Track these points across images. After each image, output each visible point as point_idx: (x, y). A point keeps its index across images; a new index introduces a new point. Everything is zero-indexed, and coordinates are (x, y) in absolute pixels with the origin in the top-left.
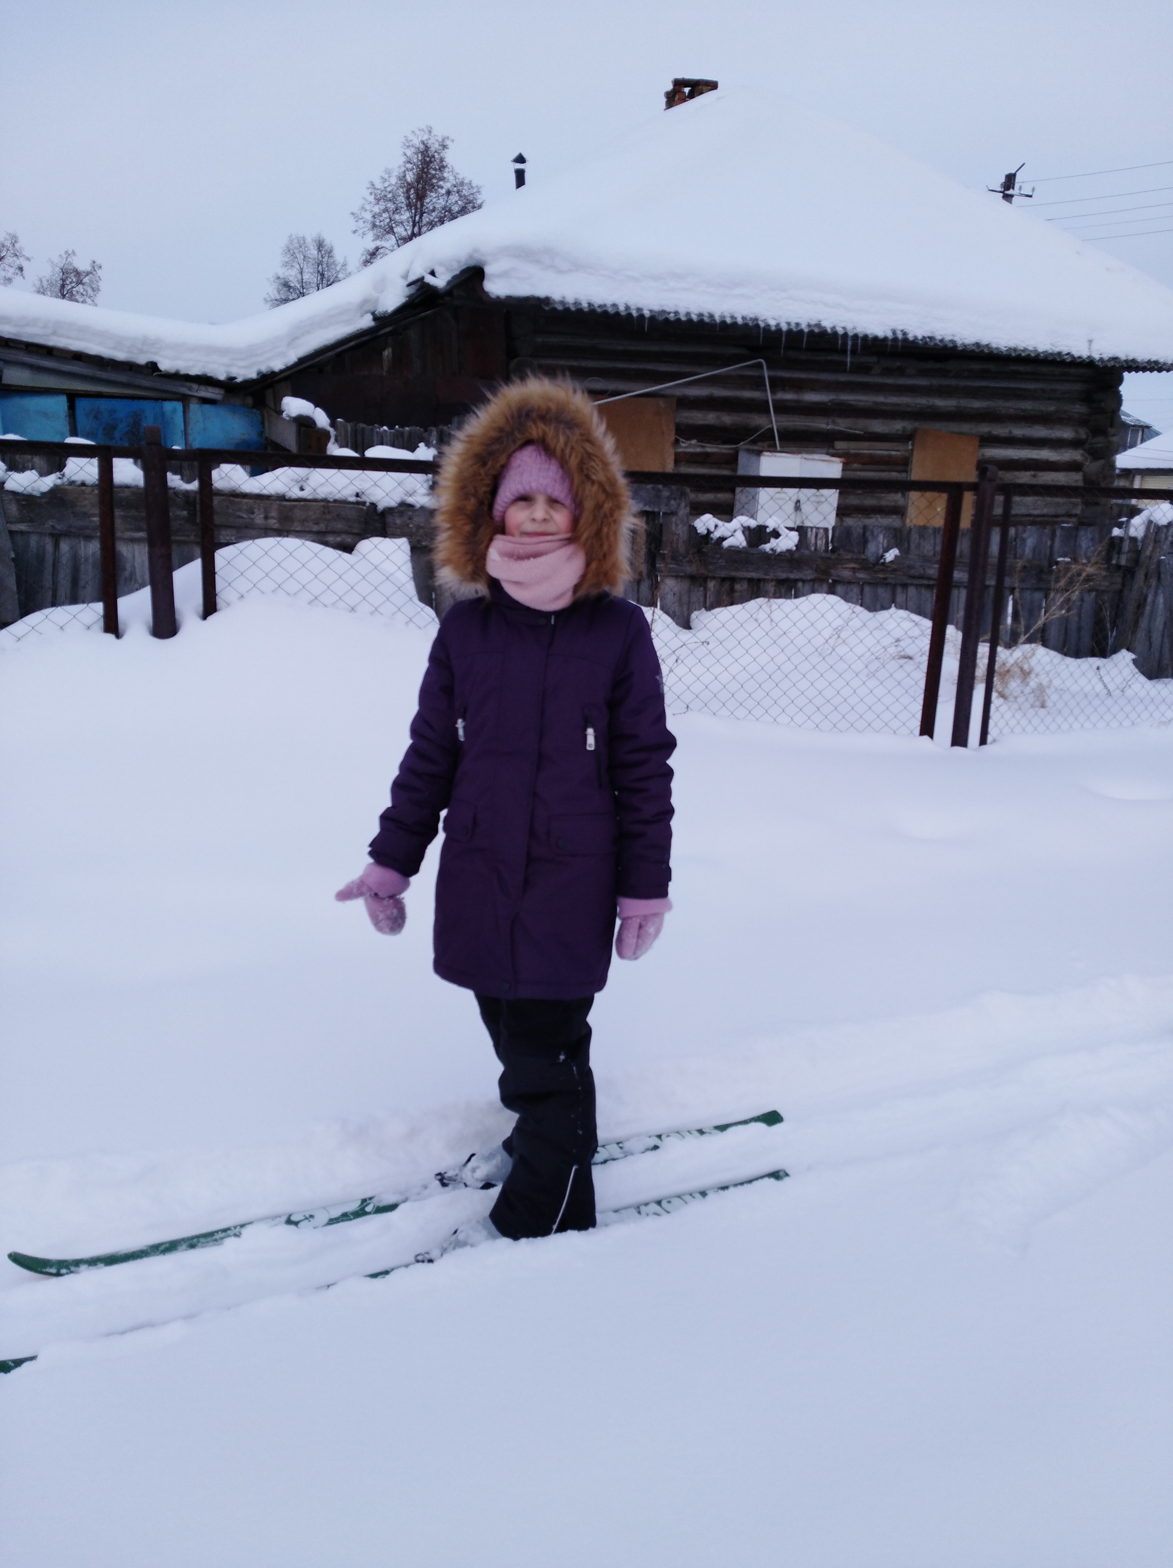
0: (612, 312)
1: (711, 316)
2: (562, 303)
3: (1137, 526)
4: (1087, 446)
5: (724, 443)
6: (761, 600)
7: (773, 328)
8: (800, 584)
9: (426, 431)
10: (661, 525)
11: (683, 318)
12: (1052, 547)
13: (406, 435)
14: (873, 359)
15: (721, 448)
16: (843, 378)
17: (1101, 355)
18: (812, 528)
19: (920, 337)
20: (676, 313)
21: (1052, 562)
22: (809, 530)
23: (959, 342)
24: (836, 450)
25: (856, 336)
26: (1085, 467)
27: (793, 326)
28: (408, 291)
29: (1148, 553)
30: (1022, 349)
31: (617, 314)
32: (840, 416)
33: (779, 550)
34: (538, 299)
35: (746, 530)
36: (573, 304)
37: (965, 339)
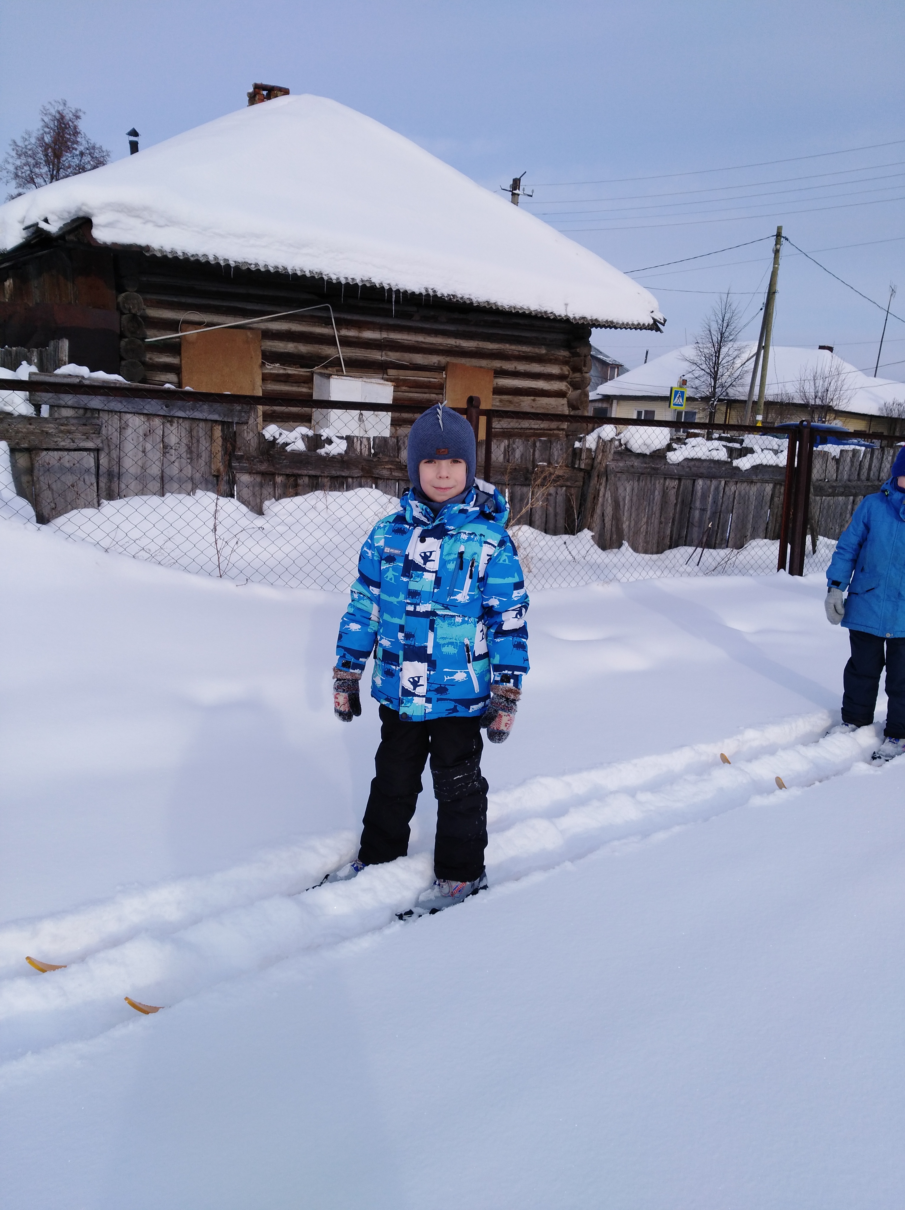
0: (203, 261)
1: (285, 269)
2: (161, 251)
3: (591, 441)
4: (569, 379)
5: (302, 367)
6: (319, 493)
7: (334, 281)
8: (350, 480)
9: (29, 351)
10: (235, 432)
11: (263, 269)
12: (534, 454)
13: (13, 354)
14: (415, 309)
15: (300, 371)
16: (391, 321)
17: (574, 315)
18: (357, 437)
19: (446, 295)
20: (256, 265)
21: (535, 465)
22: (355, 440)
23: (474, 300)
24: (388, 375)
25: (398, 291)
26: (568, 395)
27: (350, 281)
28: (24, 234)
29: (599, 460)
30: (520, 307)
31: (208, 262)
32: (390, 350)
33: (331, 455)
34: (140, 247)
35: (305, 437)
36: (170, 252)
37: (479, 298)
